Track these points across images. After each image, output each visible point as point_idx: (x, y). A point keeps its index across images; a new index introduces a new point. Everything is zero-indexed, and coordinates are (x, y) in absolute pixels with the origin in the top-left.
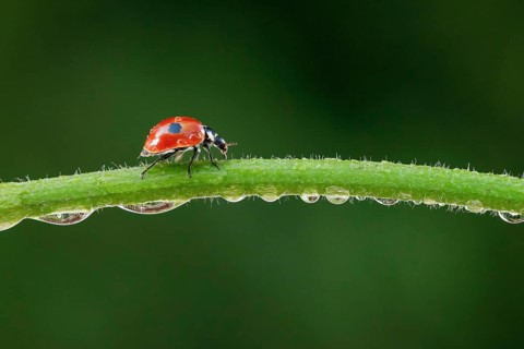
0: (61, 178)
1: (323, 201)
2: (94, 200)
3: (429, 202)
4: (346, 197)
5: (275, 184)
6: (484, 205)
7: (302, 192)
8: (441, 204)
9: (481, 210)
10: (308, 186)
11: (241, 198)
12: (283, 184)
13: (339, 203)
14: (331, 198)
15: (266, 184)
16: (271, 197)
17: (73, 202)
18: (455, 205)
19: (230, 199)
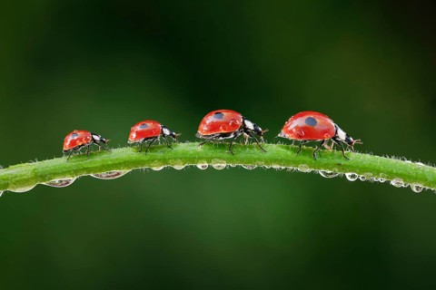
0: (55, 159)
1: (210, 168)
2: (76, 172)
3: (276, 166)
4: (224, 165)
5: (181, 159)
6: (310, 167)
7: (197, 163)
8: (283, 168)
9: (308, 170)
10: (200, 159)
11: (161, 168)
12: (186, 158)
13: (220, 169)
14: (215, 166)
15: (176, 159)
16: (179, 167)
17: (64, 173)
18: (291, 168)
19: (155, 169)
